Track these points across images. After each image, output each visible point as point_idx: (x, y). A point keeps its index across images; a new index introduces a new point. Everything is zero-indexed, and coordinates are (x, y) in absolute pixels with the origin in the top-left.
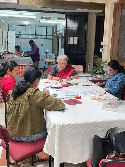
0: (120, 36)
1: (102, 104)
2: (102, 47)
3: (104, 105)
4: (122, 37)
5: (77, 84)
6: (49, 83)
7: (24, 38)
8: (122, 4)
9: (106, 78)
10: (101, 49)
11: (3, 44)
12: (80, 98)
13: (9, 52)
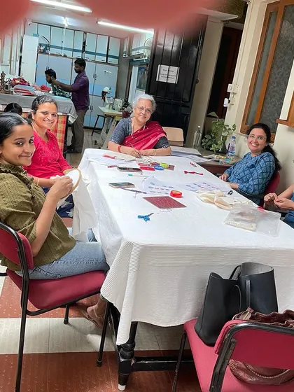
0: (273, 75)
1: (226, 213)
2: (227, 95)
3: (230, 216)
4: (276, 78)
5: (171, 168)
6: (113, 158)
7: (57, 55)
8: (285, 6)
9: (231, 162)
10: (226, 100)
11: (10, 63)
12: (179, 195)
13: (23, 82)
